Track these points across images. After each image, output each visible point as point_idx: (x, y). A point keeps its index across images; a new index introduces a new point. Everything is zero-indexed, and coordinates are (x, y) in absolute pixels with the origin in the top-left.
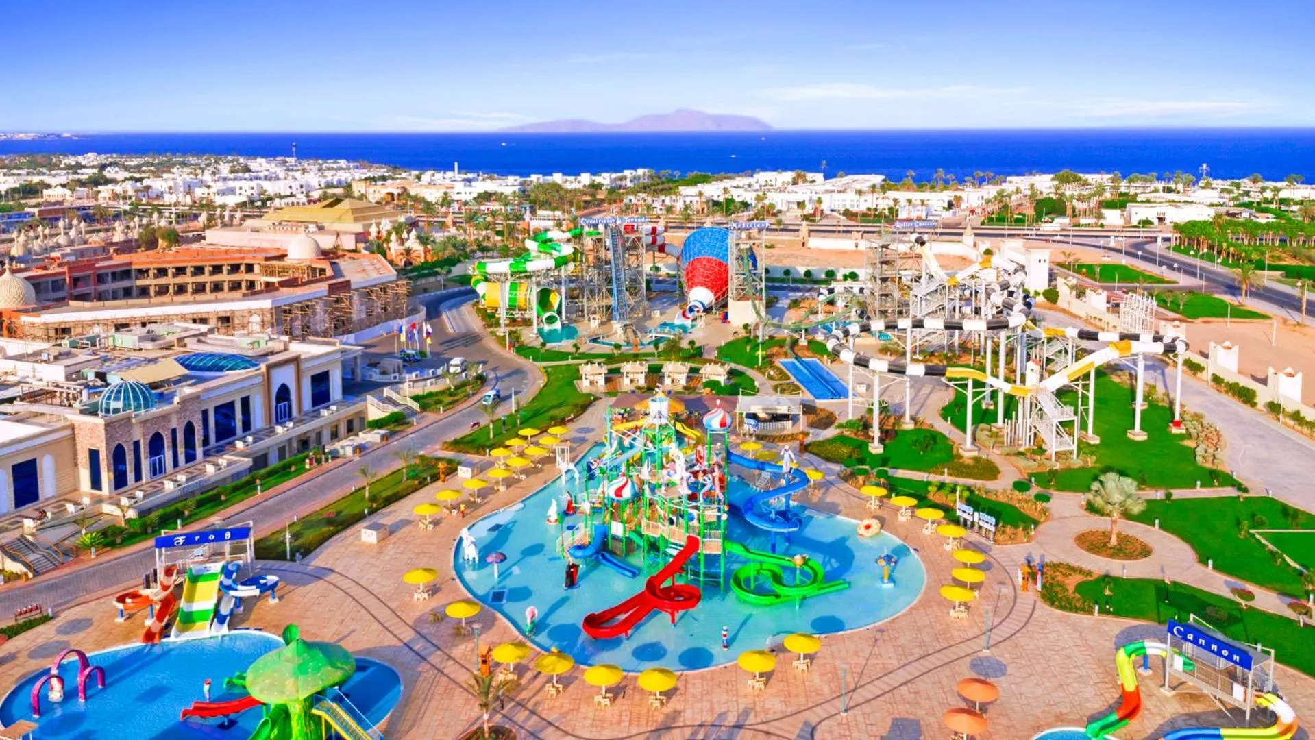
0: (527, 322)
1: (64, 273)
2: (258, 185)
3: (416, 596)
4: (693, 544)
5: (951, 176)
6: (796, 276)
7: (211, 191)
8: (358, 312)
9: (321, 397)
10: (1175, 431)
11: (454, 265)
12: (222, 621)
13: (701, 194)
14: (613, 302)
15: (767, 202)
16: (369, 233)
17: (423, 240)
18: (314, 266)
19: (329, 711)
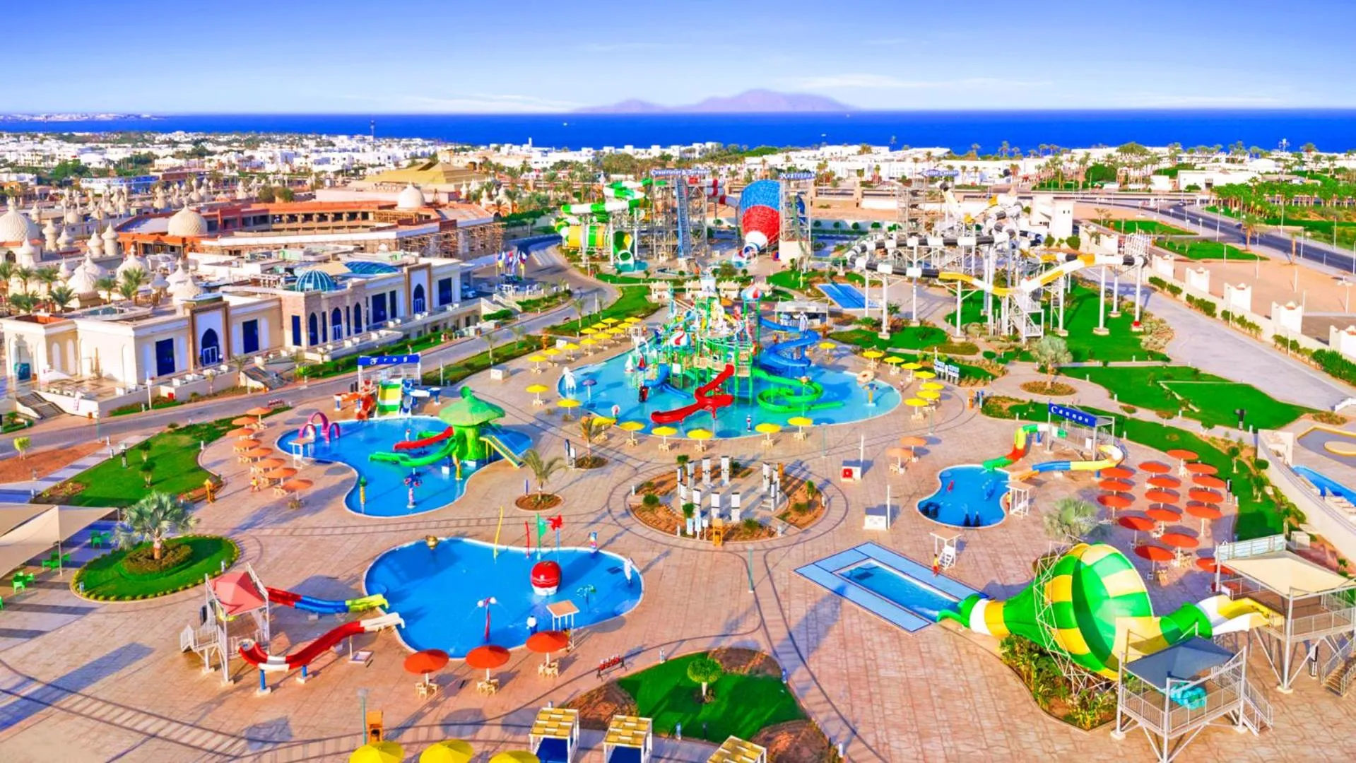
0: (605, 259)
1: (216, 216)
2: (350, 156)
3: (535, 402)
4: (730, 369)
5: (1016, 149)
6: (844, 228)
7: (309, 161)
8: (462, 245)
9: (445, 298)
10: (1135, 329)
11: (539, 217)
12: (406, 411)
13: (764, 162)
14: (679, 242)
15: (827, 170)
16: (460, 193)
17: (510, 195)
18: (421, 213)
19: (490, 439)
